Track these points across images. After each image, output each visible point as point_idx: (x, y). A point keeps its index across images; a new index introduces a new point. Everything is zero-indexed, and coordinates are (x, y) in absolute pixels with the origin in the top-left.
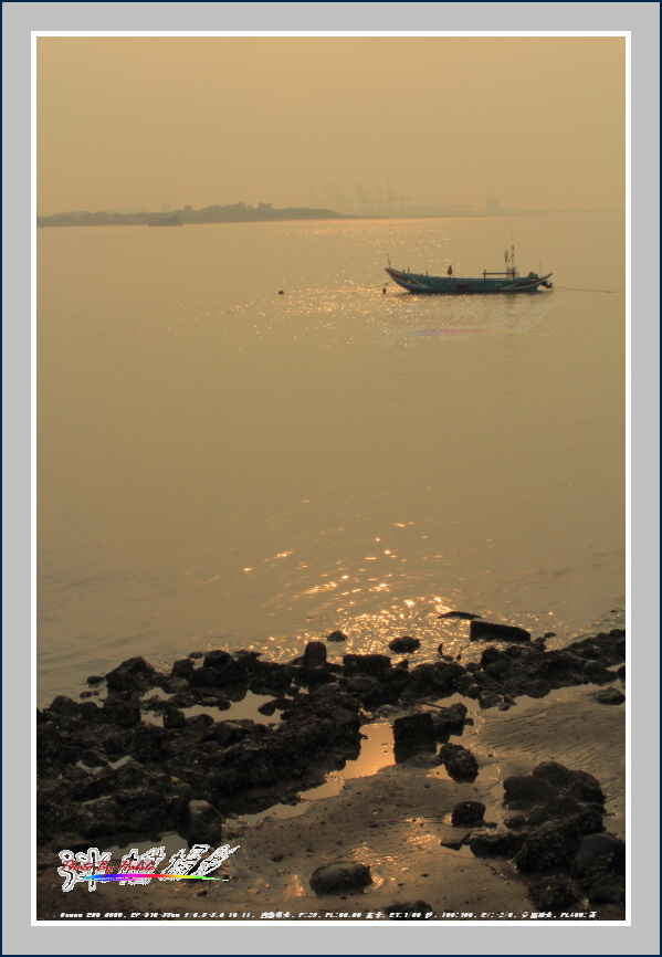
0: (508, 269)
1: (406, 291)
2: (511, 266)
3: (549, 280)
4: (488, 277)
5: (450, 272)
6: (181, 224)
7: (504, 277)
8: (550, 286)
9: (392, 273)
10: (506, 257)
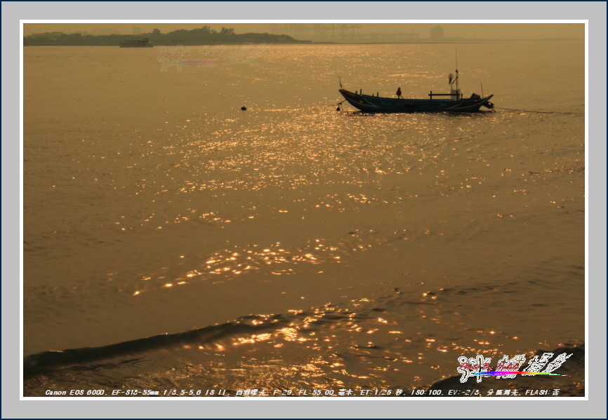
0: (452, 91)
1: (357, 110)
2: (455, 89)
3: (491, 101)
4: (434, 97)
5: (399, 93)
6: (151, 46)
7: (449, 97)
8: (491, 106)
9: (345, 93)
10: (450, 80)
